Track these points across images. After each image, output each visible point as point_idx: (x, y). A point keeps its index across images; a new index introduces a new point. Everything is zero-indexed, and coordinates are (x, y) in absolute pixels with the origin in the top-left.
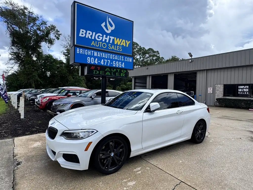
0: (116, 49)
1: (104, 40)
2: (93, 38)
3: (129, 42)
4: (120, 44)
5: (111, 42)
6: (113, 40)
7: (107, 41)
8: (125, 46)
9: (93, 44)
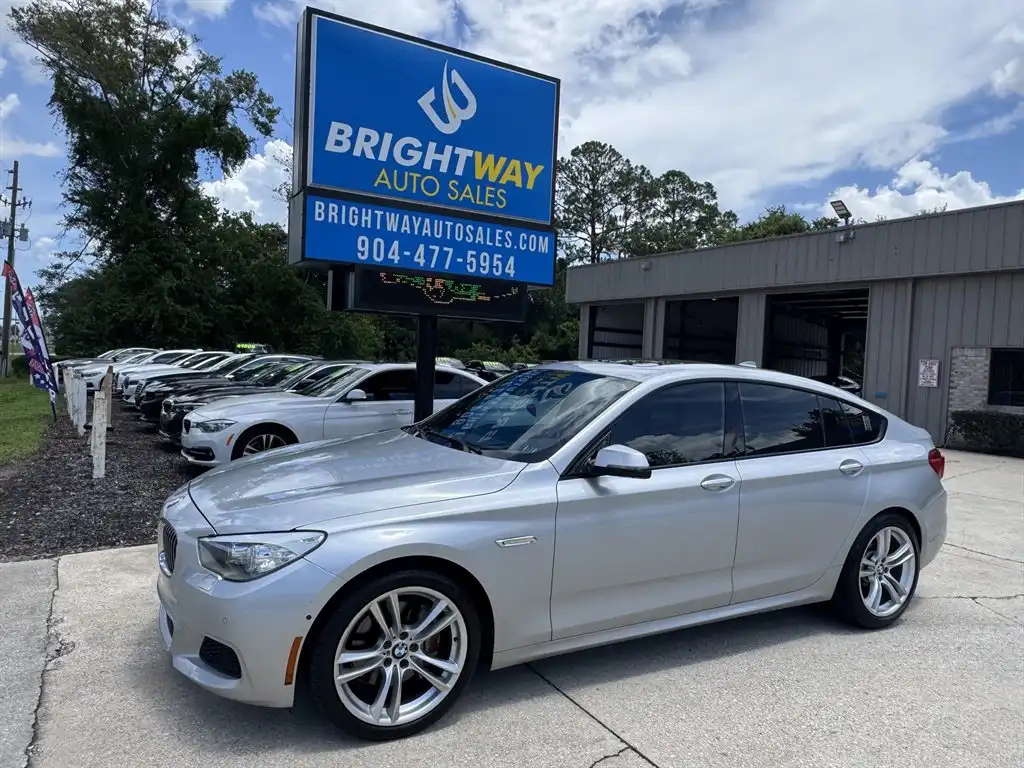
0: (482, 198)
2: (383, 157)
3: (540, 168)
4: (499, 177)
5: (459, 171)
7: (444, 169)
8: (519, 184)
9: (383, 182)
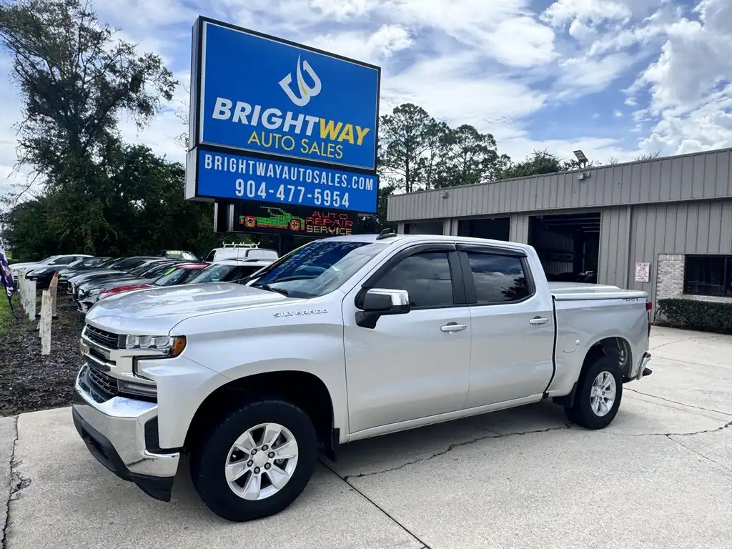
0: (326, 152)
1: (286, 129)
2: (254, 122)
3: (367, 130)
4: (338, 136)
5: (309, 132)
6: (317, 126)
7: (298, 131)
8: (352, 142)
9: (254, 140)
